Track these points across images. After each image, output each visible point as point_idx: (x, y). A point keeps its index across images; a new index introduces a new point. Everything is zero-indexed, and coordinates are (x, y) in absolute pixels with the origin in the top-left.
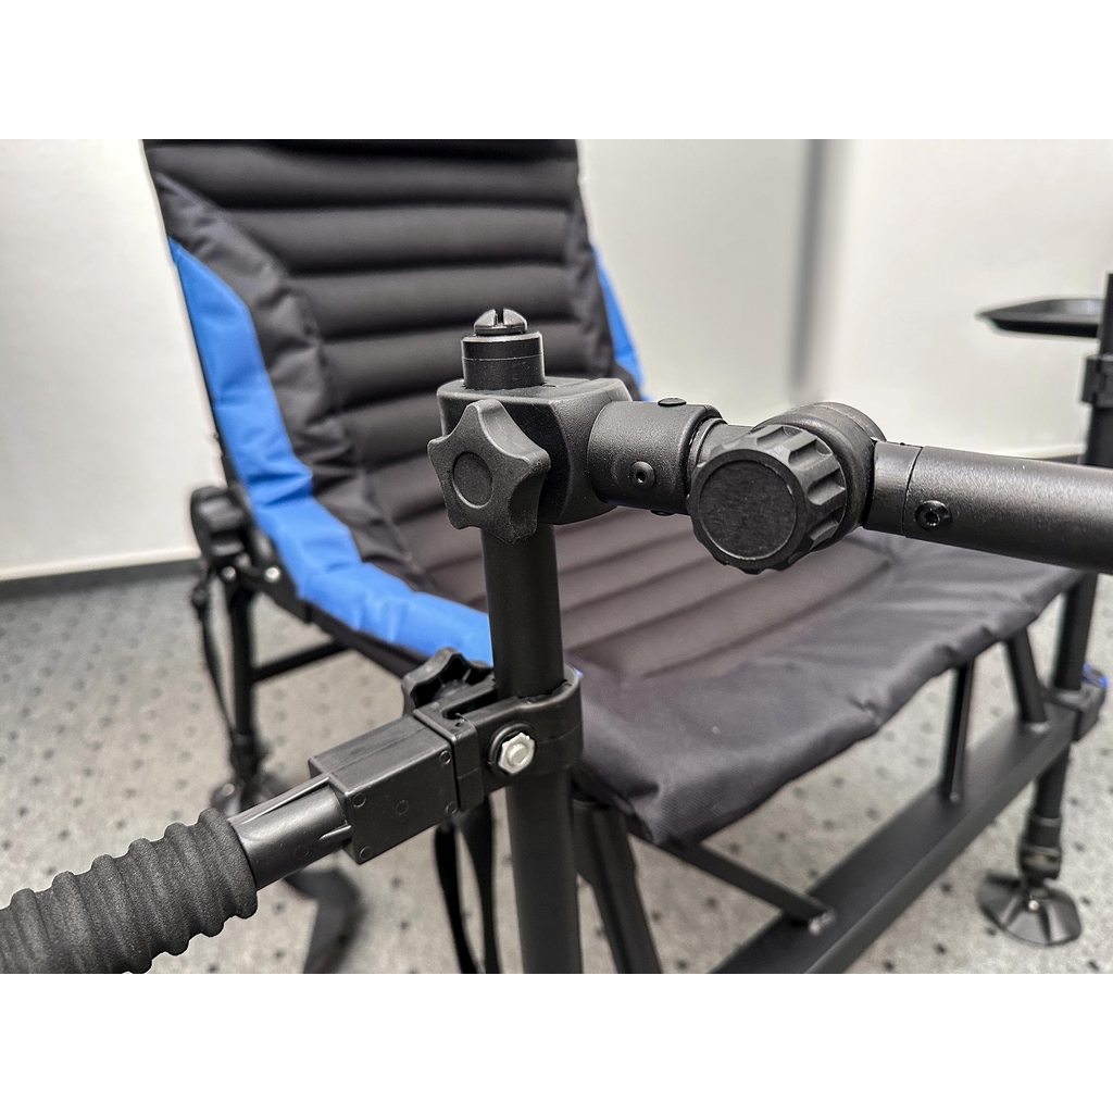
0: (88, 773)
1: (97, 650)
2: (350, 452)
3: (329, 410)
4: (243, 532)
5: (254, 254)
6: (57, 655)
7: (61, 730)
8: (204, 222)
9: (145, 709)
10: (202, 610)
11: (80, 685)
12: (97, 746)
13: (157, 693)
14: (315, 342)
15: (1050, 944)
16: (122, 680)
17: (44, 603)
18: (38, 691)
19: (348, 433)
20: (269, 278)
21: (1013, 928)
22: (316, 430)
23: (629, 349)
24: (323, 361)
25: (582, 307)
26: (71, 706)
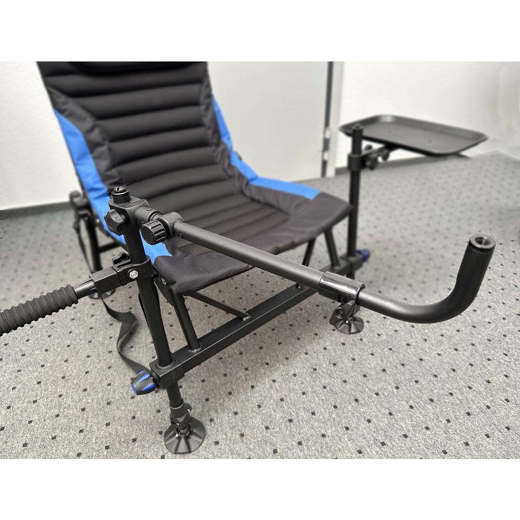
0: (45, 283)
1: (43, 238)
2: (121, 179)
3: (113, 166)
4: (88, 206)
5: (83, 113)
6: (28, 241)
7: (33, 268)
8: (65, 103)
9: (64, 261)
10: (78, 230)
11: (39, 252)
12: (47, 274)
13: (68, 255)
14: (107, 143)
15: (350, 333)
16: (54, 250)
17: (21, 219)
18: (23, 255)
19: (120, 173)
20: (89, 122)
21: (339, 329)
22: (109, 173)
23: (227, 133)
24: (110, 149)
25: (207, 120)
26: (36, 260)
